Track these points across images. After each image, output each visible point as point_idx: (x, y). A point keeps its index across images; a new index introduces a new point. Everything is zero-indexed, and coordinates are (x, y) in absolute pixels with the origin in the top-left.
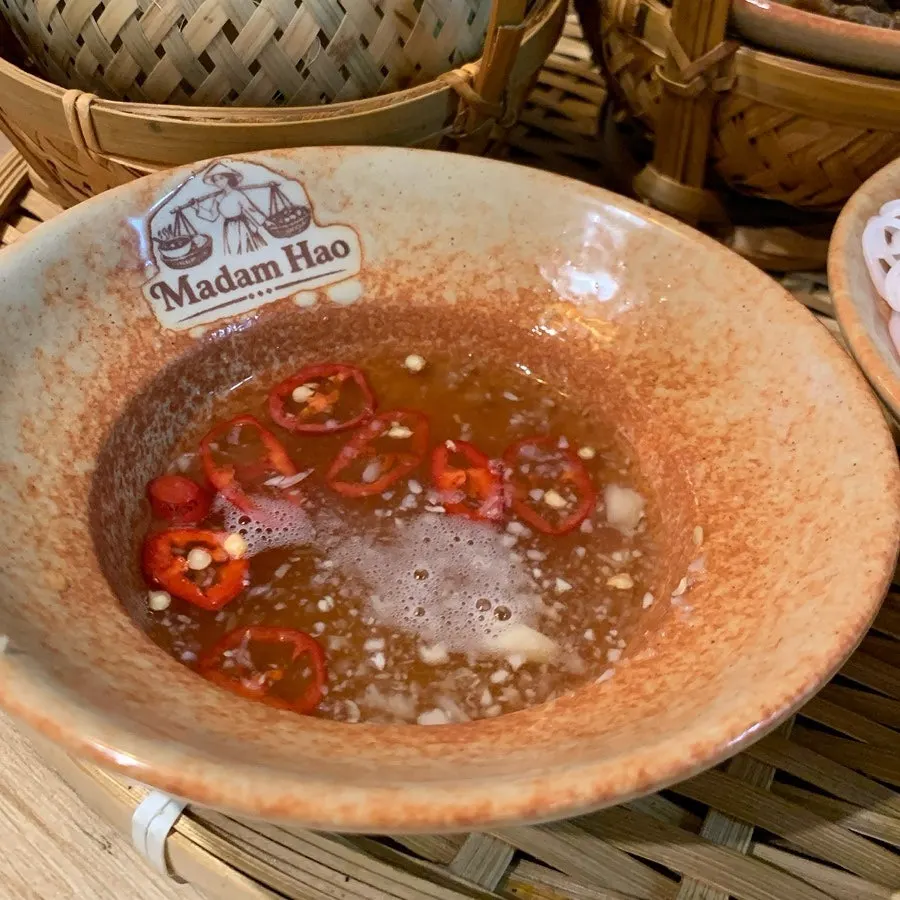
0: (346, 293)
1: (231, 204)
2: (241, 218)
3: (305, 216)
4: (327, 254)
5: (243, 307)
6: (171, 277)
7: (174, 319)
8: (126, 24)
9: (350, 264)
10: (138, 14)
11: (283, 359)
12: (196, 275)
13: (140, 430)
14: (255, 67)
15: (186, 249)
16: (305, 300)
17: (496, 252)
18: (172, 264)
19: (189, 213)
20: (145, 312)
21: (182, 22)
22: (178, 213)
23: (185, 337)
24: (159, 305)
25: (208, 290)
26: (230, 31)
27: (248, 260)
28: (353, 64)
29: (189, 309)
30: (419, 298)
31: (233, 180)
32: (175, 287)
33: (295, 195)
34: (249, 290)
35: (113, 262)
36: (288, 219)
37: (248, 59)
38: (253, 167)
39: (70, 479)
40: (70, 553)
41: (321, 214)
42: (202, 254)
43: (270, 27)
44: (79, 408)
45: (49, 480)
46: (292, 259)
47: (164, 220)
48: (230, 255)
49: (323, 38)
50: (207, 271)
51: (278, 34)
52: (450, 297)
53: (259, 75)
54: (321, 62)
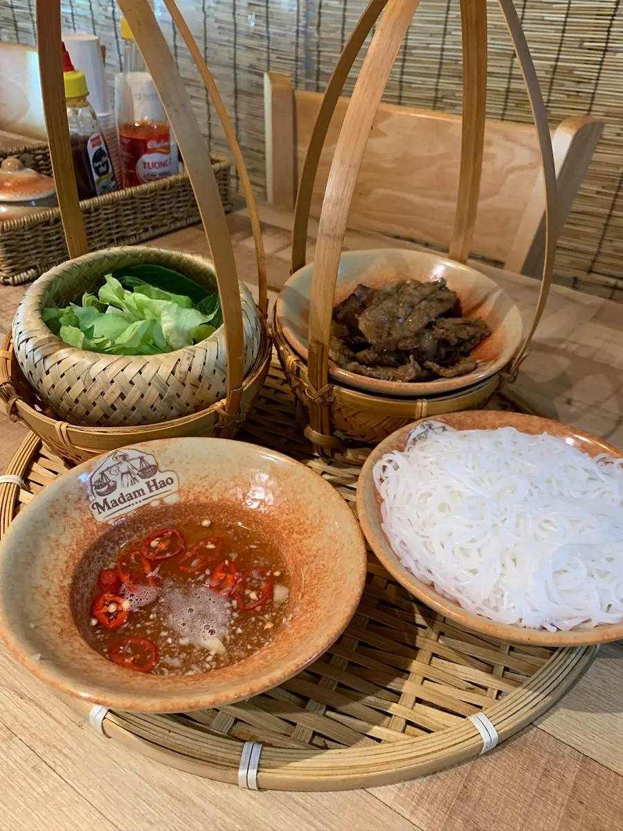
0: (171, 500)
1: (124, 467)
2: (128, 472)
3: (155, 468)
4: (164, 484)
5: (130, 508)
6: (100, 500)
7: (102, 517)
8: (80, 395)
9: (173, 487)
10: (85, 391)
11: (147, 528)
12: (110, 498)
13: (89, 564)
14: (133, 409)
15: (106, 487)
16: (155, 504)
17: (234, 478)
18: (100, 494)
19: (107, 473)
20: (90, 516)
21: (103, 394)
22: (102, 474)
23: (106, 524)
24: (95, 512)
25: (115, 503)
26: (122, 396)
27: (131, 489)
28: (174, 404)
29: (108, 512)
30: (202, 499)
31: (124, 457)
32: (102, 504)
33: (150, 460)
34: (132, 502)
35: (76, 497)
36: (148, 471)
37: (130, 406)
38: (132, 451)
39: (62, 588)
40: (63, 618)
41: (162, 468)
42: (112, 489)
43: (139, 394)
44: (66, 559)
45: (55, 589)
46: (149, 487)
47: (97, 476)
48: (124, 487)
49: (161, 396)
50: (114, 496)
51: (142, 396)
52: (215, 498)
53: (135, 411)
54: (161, 405)
